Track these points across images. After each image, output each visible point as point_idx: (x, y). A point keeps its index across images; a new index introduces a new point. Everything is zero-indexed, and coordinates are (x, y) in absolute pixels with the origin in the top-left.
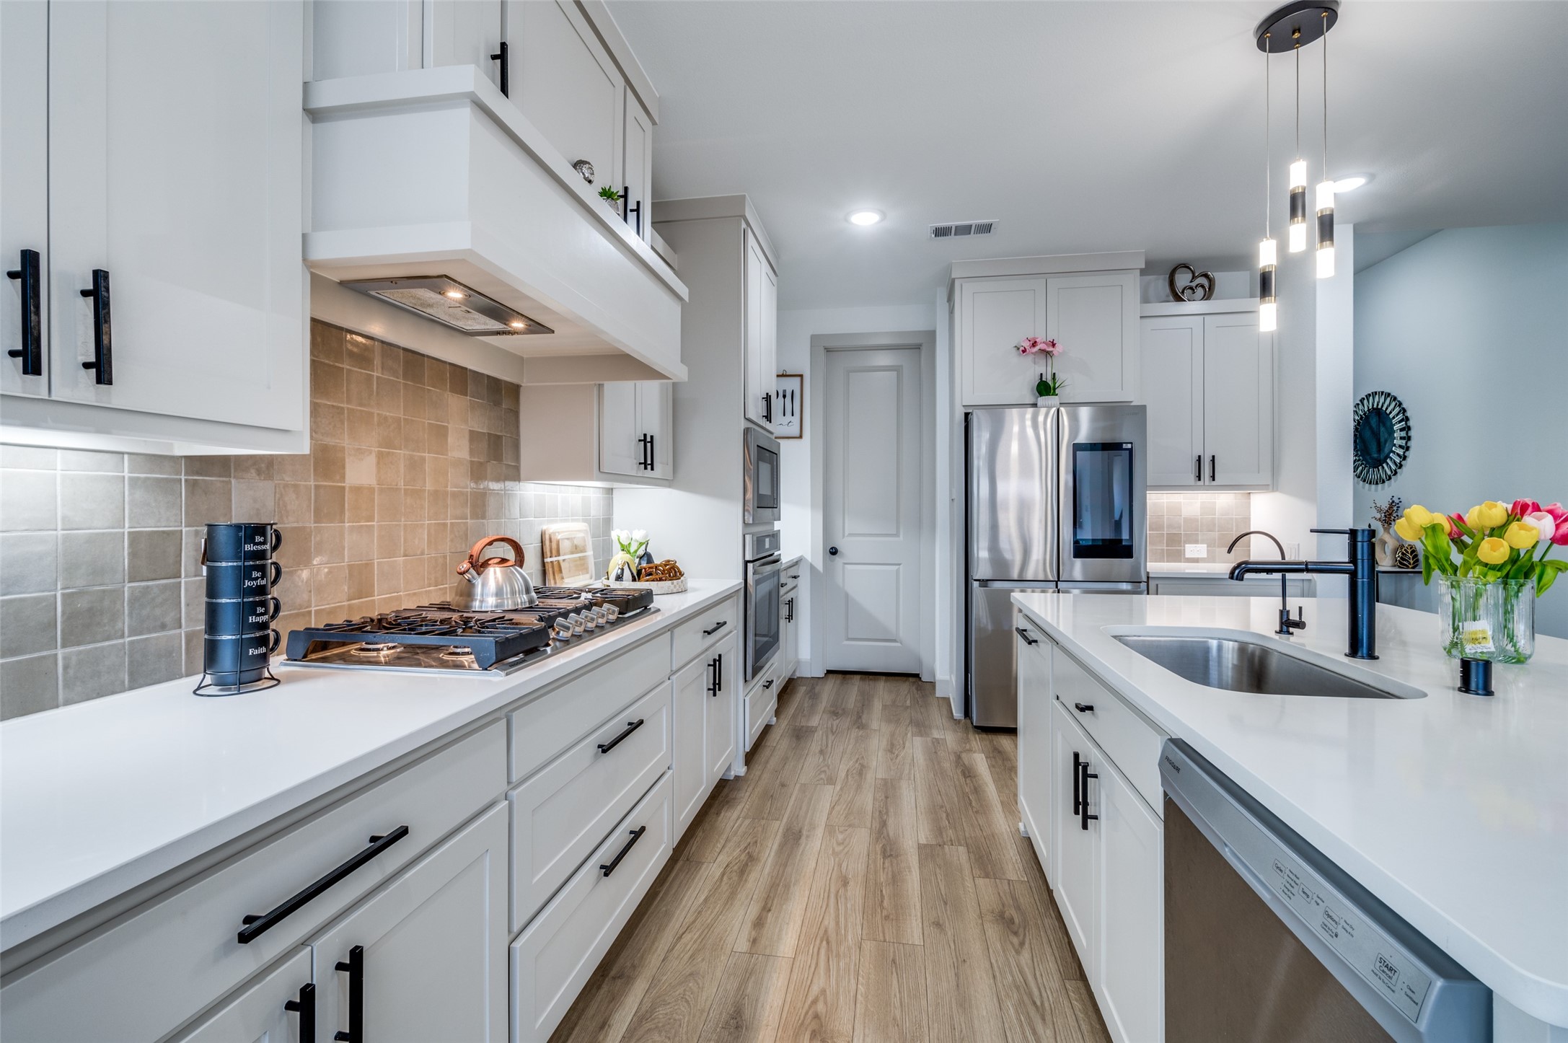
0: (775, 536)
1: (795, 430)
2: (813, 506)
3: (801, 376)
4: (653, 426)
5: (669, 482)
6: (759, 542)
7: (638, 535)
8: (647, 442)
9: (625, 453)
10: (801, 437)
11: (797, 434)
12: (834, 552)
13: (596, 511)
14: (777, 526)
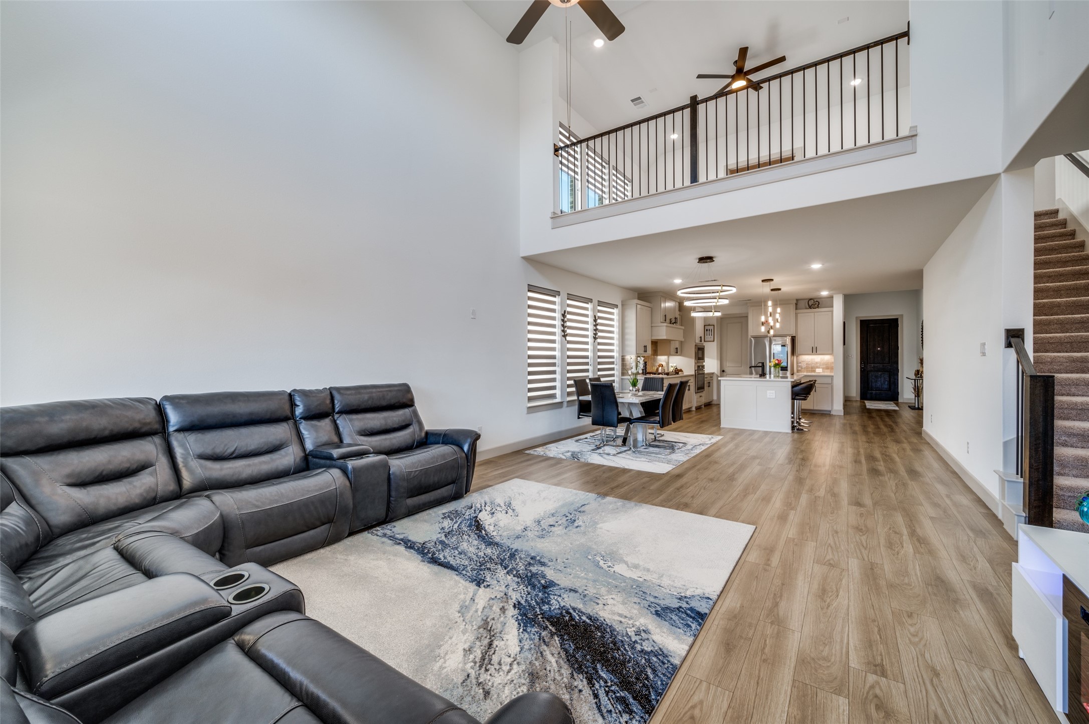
0: (703, 367)
1: (712, 339)
2: (717, 359)
3: (714, 325)
4: (677, 347)
5: (680, 355)
6: (699, 367)
7: (675, 365)
8: (677, 349)
9: (673, 350)
10: (714, 341)
11: (713, 340)
12: (723, 371)
13: (667, 361)
14: (704, 364)
